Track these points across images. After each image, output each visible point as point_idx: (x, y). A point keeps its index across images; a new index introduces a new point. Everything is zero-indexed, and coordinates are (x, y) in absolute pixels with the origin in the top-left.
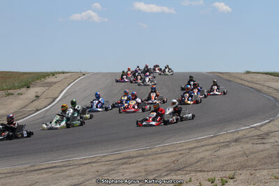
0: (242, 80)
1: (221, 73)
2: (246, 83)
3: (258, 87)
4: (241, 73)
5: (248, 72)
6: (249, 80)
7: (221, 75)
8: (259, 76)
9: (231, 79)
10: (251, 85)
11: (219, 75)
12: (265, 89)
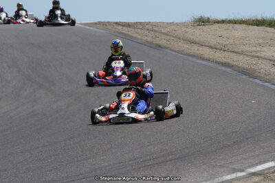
0: (192, 42)
1: (128, 25)
2: (207, 52)
3: (243, 62)
4: (185, 25)
5: (202, 22)
6: (213, 42)
7: (131, 32)
8: (239, 31)
9: (163, 42)
10: (220, 56)
11: (125, 30)
12: (264, 67)
